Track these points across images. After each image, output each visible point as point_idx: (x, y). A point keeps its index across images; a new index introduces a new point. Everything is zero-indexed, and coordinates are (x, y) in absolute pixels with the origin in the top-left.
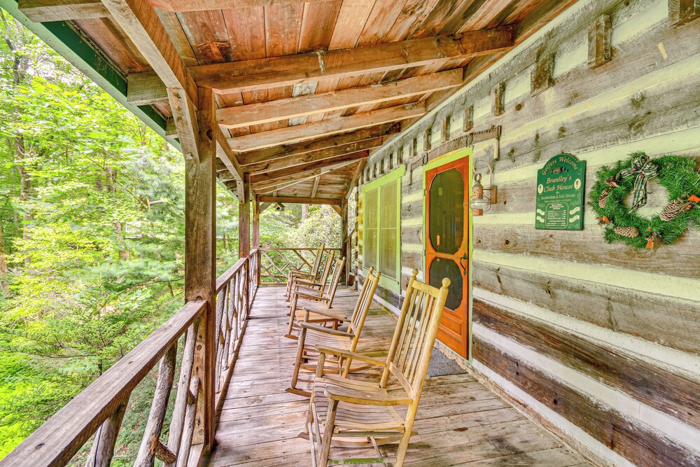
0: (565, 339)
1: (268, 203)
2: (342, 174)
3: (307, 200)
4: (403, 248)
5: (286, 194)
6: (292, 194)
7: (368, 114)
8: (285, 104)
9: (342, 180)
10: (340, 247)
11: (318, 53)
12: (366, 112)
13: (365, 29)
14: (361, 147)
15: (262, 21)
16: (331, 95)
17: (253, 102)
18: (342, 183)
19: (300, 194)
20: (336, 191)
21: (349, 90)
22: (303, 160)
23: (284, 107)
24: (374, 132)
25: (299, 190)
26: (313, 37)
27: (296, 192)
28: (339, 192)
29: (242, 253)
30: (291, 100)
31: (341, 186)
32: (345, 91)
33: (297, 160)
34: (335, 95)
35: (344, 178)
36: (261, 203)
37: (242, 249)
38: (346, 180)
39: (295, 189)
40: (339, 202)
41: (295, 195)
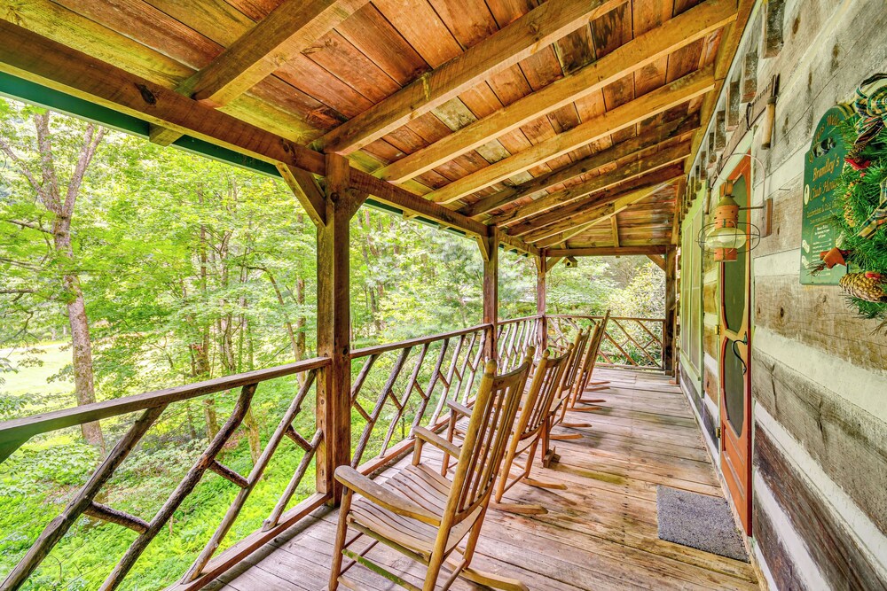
0: (842, 544)
1: (556, 258)
2: (653, 208)
3: (610, 250)
4: (705, 322)
5: (581, 245)
6: (588, 244)
7: (600, 119)
8: (447, 143)
9: (657, 216)
10: (664, 318)
11: (423, 78)
12: (596, 117)
13: (451, 27)
14: (650, 164)
15: (329, 75)
16: (499, 114)
17: (414, 150)
18: (660, 221)
19: (600, 243)
20: (654, 233)
21: (522, 101)
22: (559, 199)
23: (447, 146)
24: (648, 139)
25: (597, 237)
26: (398, 65)
27: (592, 241)
28: (660, 235)
29: (486, 318)
30: (453, 135)
31: (659, 226)
32: (518, 103)
33: (552, 199)
34: (503, 113)
35: (659, 213)
36: (548, 259)
37: (486, 313)
38: (667, 216)
39: (590, 238)
40: (663, 250)
41: (593, 244)
